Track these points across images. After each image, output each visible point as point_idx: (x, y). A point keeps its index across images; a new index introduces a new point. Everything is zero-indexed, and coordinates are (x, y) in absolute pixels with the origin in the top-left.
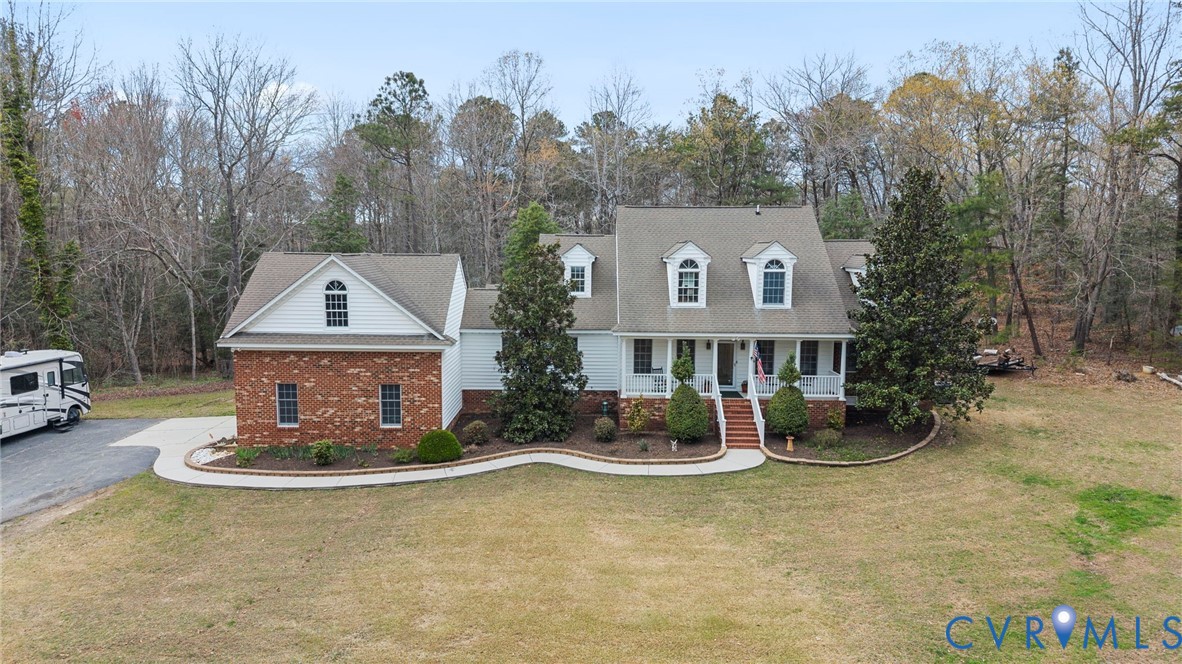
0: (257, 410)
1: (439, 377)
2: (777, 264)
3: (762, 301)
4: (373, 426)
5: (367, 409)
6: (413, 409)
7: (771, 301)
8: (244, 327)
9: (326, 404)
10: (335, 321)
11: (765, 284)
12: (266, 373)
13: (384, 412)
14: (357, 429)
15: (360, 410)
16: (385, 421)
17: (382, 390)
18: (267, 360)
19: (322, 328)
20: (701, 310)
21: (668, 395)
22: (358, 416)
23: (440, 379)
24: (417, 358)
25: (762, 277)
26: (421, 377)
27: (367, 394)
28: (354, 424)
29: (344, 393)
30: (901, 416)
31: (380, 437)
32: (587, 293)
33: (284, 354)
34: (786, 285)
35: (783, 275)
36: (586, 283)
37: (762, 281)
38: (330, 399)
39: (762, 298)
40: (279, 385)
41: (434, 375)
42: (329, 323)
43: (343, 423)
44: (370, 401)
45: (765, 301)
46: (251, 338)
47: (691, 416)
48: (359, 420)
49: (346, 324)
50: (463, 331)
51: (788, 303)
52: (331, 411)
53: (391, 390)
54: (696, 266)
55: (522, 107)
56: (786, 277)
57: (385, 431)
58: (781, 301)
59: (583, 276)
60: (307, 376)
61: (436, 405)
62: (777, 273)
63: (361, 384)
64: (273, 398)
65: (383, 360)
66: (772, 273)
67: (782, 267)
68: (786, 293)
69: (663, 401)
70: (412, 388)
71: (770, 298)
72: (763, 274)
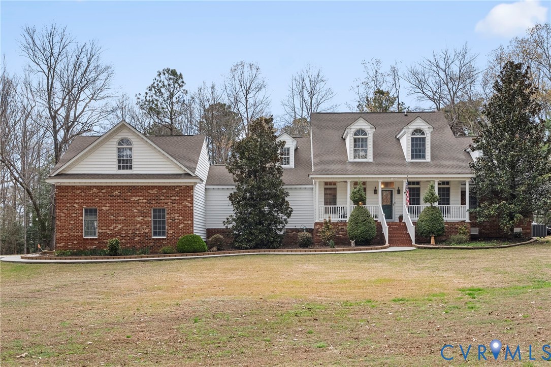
0: (70, 226)
1: (192, 202)
2: (420, 132)
3: (410, 157)
4: (146, 236)
5: (143, 224)
6: (174, 225)
7: (416, 158)
8: (63, 170)
9: (116, 221)
10: (123, 166)
11: (413, 145)
12: (77, 201)
13: (155, 228)
14: (137, 239)
15: (138, 225)
16: (155, 234)
17: (154, 213)
18: (78, 192)
19: (114, 170)
20: (369, 163)
21: (347, 220)
22: (137, 230)
23: (192, 204)
24: (177, 189)
25: (410, 141)
26: (179, 202)
27: (144, 215)
28: (134, 235)
29: (128, 214)
30: (509, 221)
31: (152, 244)
32: (292, 165)
33: (90, 188)
34: (427, 146)
35: (424, 139)
36: (290, 158)
37: (410, 144)
38: (119, 218)
39: (410, 154)
40: (85, 209)
41: (188, 202)
42: (119, 168)
43: (127, 235)
44: (146, 219)
45: (413, 157)
46: (68, 176)
47: (364, 224)
48: (138, 232)
49: (131, 168)
50: (208, 187)
51: (428, 158)
52: (120, 226)
53: (159, 213)
54: (366, 134)
55: (246, 98)
56: (427, 141)
57: (155, 240)
58: (424, 157)
59: (288, 154)
60: (104, 202)
61: (190, 222)
62: (420, 138)
63: (140, 208)
64: (81, 218)
65: (155, 191)
66: (417, 138)
67: (423, 134)
68: (427, 151)
69: (345, 223)
70: (173, 210)
71: (416, 155)
72: (410, 138)
